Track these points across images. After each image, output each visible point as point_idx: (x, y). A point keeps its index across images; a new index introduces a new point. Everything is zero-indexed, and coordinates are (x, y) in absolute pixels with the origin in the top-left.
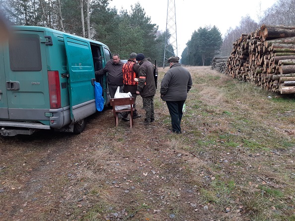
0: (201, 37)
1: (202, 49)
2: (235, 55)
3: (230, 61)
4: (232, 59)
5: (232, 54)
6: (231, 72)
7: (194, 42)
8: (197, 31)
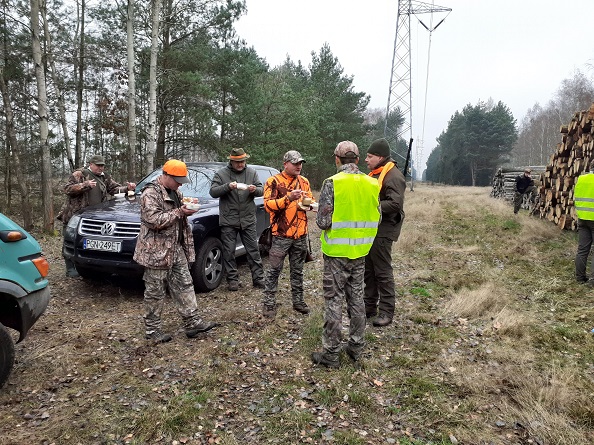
0: (469, 124)
1: (472, 150)
2: (566, 162)
3: (550, 177)
4: (555, 172)
5: (556, 158)
6: (552, 209)
7: (455, 135)
8: (461, 112)
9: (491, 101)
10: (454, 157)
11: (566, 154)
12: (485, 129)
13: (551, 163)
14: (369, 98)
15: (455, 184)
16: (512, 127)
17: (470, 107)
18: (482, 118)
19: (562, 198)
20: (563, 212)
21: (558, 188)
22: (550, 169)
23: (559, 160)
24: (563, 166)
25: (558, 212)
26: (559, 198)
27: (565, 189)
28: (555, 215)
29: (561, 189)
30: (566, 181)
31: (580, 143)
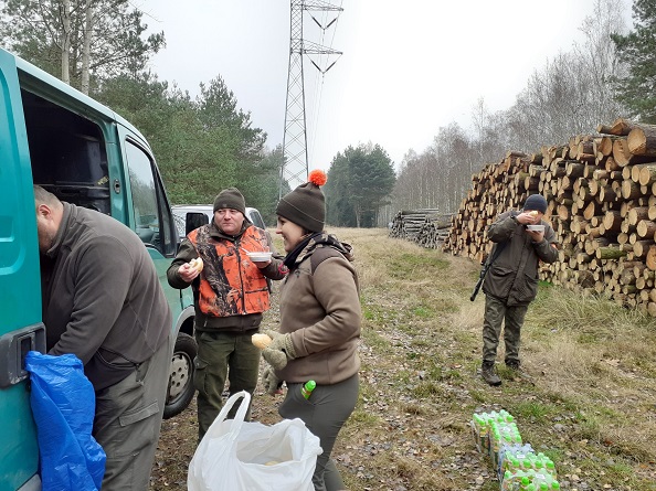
0: (351, 166)
1: (357, 193)
2: (478, 206)
3: (462, 220)
4: (466, 214)
5: (468, 202)
6: (467, 248)
7: (338, 176)
8: (342, 153)
9: (370, 143)
10: (338, 199)
11: (478, 199)
12: (367, 171)
13: (462, 206)
14: (265, 135)
15: (340, 226)
16: (389, 170)
17: (351, 149)
18: (363, 160)
19: (476, 237)
20: (478, 249)
21: (472, 229)
22: (462, 212)
23: (471, 204)
24: (475, 209)
25: (473, 249)
26: (474, 237)
27: (478, 229)
28: (469, 252)
29: (475, 230)
30: (480, 222)
31: (492, 190)
